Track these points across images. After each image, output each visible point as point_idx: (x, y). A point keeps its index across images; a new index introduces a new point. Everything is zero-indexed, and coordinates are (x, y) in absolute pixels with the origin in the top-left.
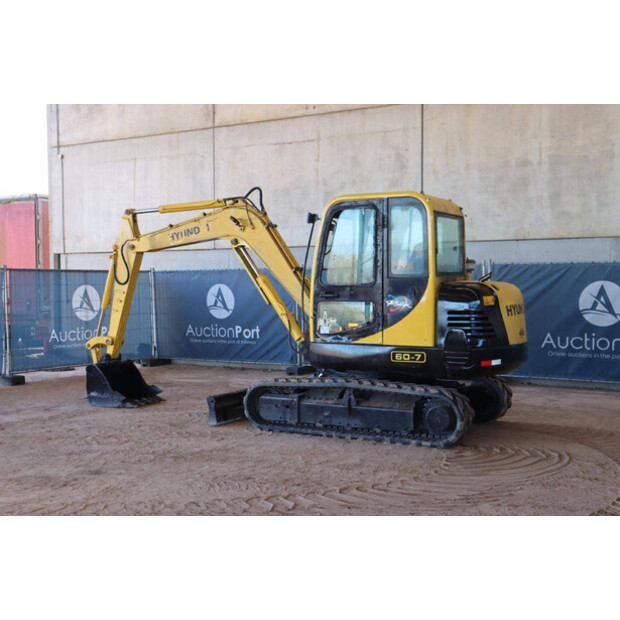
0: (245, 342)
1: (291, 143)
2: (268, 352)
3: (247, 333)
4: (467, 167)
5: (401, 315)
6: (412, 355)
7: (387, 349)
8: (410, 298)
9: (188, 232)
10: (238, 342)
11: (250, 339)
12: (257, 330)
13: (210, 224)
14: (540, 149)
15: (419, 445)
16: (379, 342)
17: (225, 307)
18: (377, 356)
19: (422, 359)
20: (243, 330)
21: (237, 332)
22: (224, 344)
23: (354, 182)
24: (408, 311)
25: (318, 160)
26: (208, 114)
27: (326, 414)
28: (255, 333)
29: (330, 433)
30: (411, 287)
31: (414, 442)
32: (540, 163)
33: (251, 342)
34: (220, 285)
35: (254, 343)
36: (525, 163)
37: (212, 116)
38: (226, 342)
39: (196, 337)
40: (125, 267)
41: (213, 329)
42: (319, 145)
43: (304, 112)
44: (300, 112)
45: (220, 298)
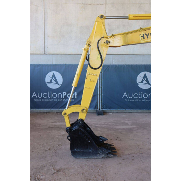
1: (90, 4)
10: (64, 100)
12: (76, 94)
17: (57, 83)
20: (67, 94)
21: (64, 95)
22: (55, 101)
23: (124, 26)
34: (54, 72)
38: (56, 100)
39: (38, 98)
40: (100, 56)
41: (48, 94)
42: (106, 7)
45: (54, 78)
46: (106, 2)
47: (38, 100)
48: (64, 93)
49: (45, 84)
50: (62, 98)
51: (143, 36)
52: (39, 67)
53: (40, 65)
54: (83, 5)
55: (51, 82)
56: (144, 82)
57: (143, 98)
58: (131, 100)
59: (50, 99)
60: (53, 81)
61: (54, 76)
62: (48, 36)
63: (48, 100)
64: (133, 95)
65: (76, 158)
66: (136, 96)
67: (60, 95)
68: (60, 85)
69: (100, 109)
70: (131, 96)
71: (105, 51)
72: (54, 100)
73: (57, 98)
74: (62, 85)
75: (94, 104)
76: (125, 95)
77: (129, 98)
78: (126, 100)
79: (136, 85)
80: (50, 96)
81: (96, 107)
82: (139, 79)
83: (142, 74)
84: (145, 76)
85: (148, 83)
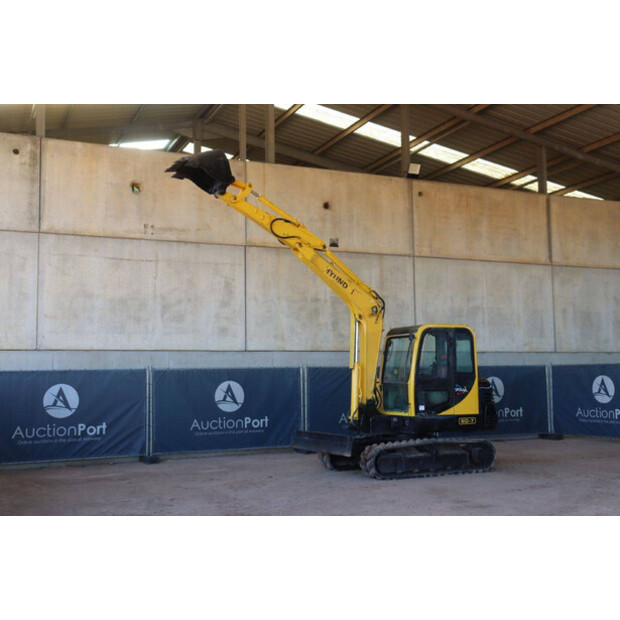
0: (89, 439)
1: (128, 260)
2: (115, 446)
3: (91, 431)
4: (279, 299)
6: (469, 420)
8: (467, 386)
10: (80, 440)
11: (96, 435)
12: (104, 426)
14: (325, 292)
17: (67, 406)
19: (474, 421)
20: (87, 427)
21: (80, 430)
22: (62, 443)
23: (189, 300)
25: (155, 278)
26: (32, 218)
27: (420, 463)
28: (101, 430)
31: (474, 471)
33: (96, 439)
34: (61, 385)
35: (99, 439)
36: (317, 300)
37: (37, 221)
39: (26, 439)
41: (49, 429)
42: (157, 266)
43: (142, 236)
44: (138, 235)
45: (61, 398)
46: (157, 257)
47: (26, 442)
48: (80, 425)
49: (43, 410)
50: (77, 437)
52: (31, 377)
53: (33, 372)
54: (114, 260)
55: (55, 404)
56: (228, 399)
57: (227, 429)
58: (206, 433)
59: (52, 438)
60: (59, 403)
61: (61, 392)
62: (45, 316)
63: (45, 441)
64: (209, 425)
66: (214, 425)
67: (72, 430)
68: (74, 411)
69: (149, 454)
70: (205, 426)
72: (61, 440)
73: (66, 437)
74: (77, 410)
75: (138, 445)
76: (195, 424)
77: (202, 430)
78: (197, 434)
79: (214, 405)
80: (51, 432)
81: (143, 449)
82: (219, 394)
83: (224, 386)
84: (229, 389)
85: (235, 401)
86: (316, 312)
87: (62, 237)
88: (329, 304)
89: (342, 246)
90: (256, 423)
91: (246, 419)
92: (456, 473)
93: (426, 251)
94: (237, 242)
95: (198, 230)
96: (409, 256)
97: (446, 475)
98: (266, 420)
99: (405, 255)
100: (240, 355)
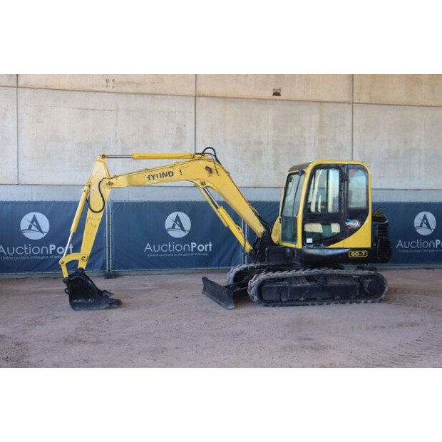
1: (93, 110)
3: (60, 250)
4: (225, 141)
5: (354, 231)
6: (360, 253)
7: (346, 250)
8: (359, 221)
9: (163, 175)
10: (51, 257)
12: (71, 247)
13: (182, 170)
14: (268, 135)
15: (366, 302)
16: (342, 246)
17: (40, 230)
18: (341, 254)
19: (365, 255)
20: (57, 247)
21: (51, 249)
22: (37, 259)
24: (358, 228)
25: (116, 125)
27: (307, 292)
29: (314, 302)
30: (360, 214)
31: (363, 301)
32: (268, 144)
34: (35, 213)
38: (39, 258)
39: (8, 255)
40: (101, 199)
41: (26, 248)
42: (117, 115)
43: (105, 89)
44: (101, 89)
45: (35, 223)
46: (117, 107)
47: (7, 258)
48: (51, 246)
49: (20, 233)
50: (49, 255)
51: (149, 177)
52: (10, 206)
53: (11, 202)
54: (81, 110)
55: (30, 228)
56: (177, 227)
57: (176, 252)
58: (157, 255)
59: (29, 255)
60: (33, 228)
61: (34, 219)
62: (24, 156)
63: (24, 258)
64: (160, 248)
65: (76, 310)
66: (164, 248)
67: (45, 250)
68: (45, 234)
69: (109, 270)
70: (157, 249)
71: (107, 192)
72: (36, 257)
73: (40, 254)
74: (48, 233)
75: (100, 262)
76: (148, 247)
77: (154, 252)
78: (149, 255)
79: (165, 231)
80: (28, 251)
81: (103, 267)
82: (169, 222)
83: (173, 216)
84: (178, 218)
85: (183, 229)
86: (259, 153)
87: (36, 91)
88: (271, 146)
89: (284, 95)
90: (201, 248)
91: (192, 244)
92: (343, 303)
93: (365, 98)
94: (187, 93)
95: (154, 83)
96: (348, 103)
97: (332, 304)
98: (210, 245)
99: (344, 102)
100: (190, 190)
